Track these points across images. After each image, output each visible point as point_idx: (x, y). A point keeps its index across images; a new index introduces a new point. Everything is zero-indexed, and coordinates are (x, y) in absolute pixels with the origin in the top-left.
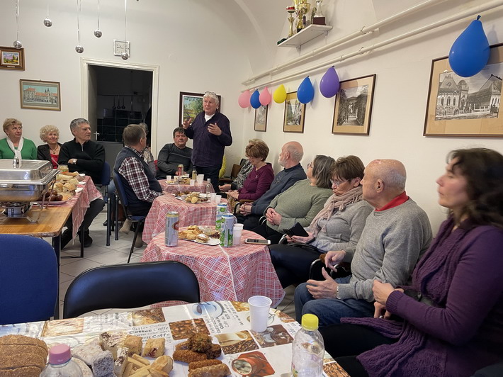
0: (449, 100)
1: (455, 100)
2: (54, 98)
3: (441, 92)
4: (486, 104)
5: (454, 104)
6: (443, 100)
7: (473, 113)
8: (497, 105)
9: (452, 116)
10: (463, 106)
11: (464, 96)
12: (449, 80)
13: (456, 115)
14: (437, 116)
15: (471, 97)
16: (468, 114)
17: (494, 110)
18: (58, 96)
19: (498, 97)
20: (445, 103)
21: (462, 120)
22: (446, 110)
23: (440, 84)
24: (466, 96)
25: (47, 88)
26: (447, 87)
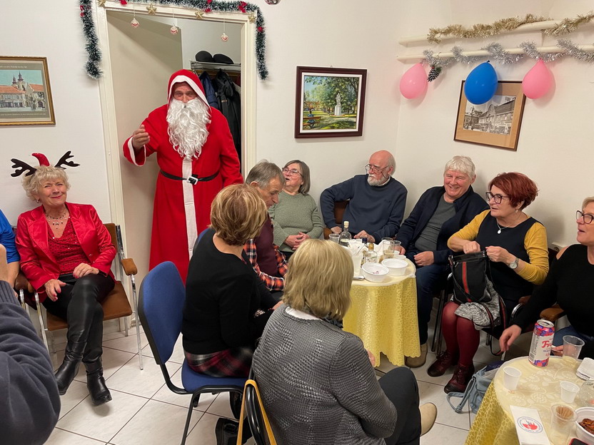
2: (36, 96)
18: (46, 92)
25: (15, 73)
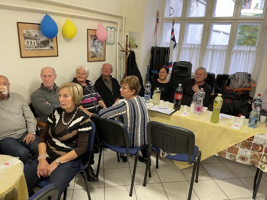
0: (31, 42)
1: (34, 42)
3: (25, 38)
4: (48, 45)
5: (34, 44)
6: (28, 42)
7: (44, 48)
8: (52, 46)
9: (34, 49)
10: (39, 45)
11: (39, 41)
12: (29, 34)
13: (36, 49)
14: (26, 49)
15: (42, 42)
16: (42, 49)
17: (51, 47)
19: (52, 43)
20: (29, 43)
21: (40, 50)
22: (31, 46)
23: (24, 34)
24: (40, 42)
26: (29, 36)
